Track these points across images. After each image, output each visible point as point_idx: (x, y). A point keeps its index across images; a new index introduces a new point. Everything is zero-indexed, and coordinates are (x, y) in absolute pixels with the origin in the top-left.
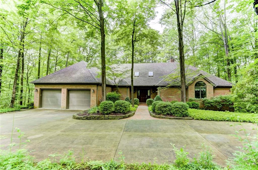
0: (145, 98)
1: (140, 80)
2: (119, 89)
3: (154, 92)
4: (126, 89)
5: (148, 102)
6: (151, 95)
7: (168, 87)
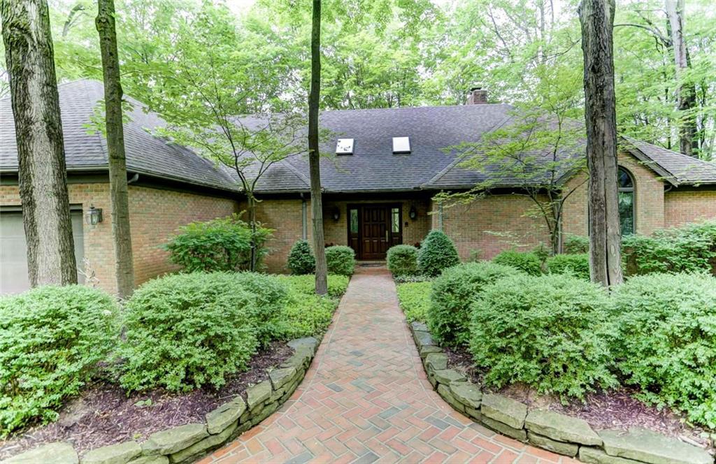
0: (379, 243)
1: (360, 168)
2: (270, 209)
3: (416, 215)
4: (300, 206)
5: (395, 260)
6: (404, 229)
7: (478, 192)
